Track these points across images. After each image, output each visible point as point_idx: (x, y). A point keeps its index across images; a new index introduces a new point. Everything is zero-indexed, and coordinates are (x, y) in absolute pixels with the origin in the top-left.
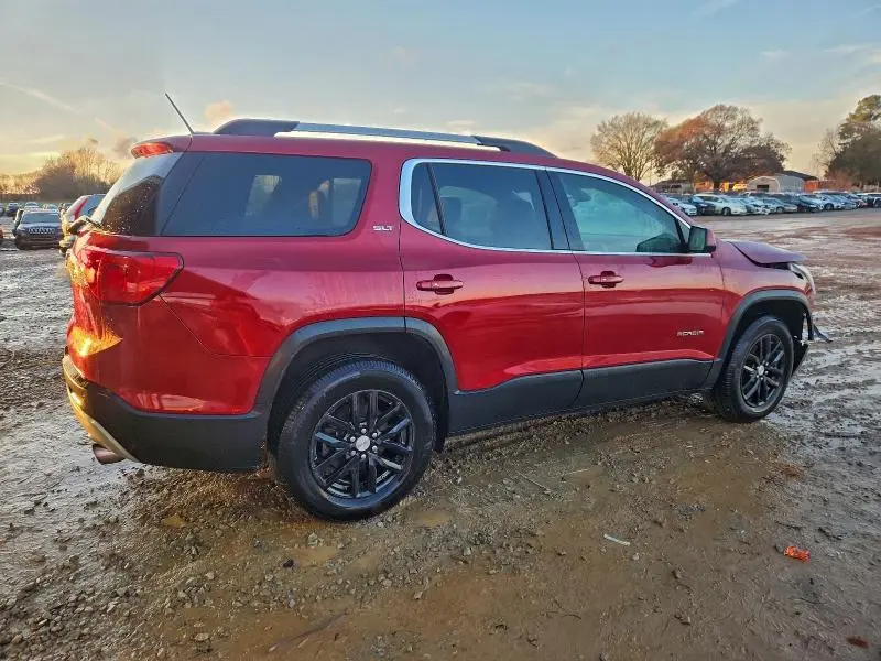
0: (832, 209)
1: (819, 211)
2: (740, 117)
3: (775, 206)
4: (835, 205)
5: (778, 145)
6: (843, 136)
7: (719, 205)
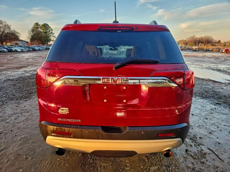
0: (40, 50)
1: (38, 51)
2: (4, 24)
3: (27, 49)
4: (40, 49)
5: (17, 33)
6: (32, 32)
7: (14, 49)
